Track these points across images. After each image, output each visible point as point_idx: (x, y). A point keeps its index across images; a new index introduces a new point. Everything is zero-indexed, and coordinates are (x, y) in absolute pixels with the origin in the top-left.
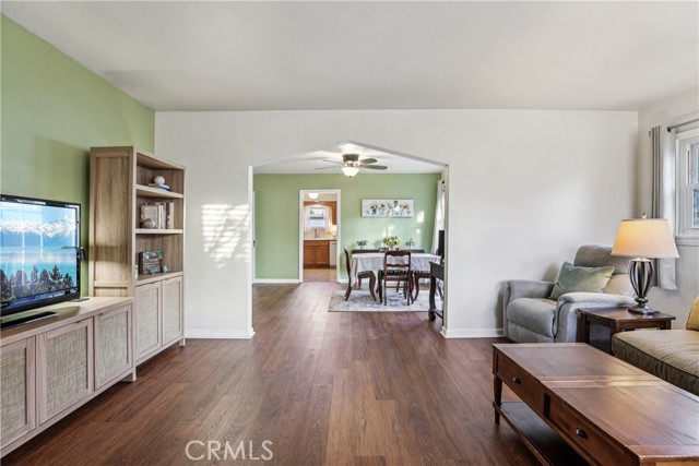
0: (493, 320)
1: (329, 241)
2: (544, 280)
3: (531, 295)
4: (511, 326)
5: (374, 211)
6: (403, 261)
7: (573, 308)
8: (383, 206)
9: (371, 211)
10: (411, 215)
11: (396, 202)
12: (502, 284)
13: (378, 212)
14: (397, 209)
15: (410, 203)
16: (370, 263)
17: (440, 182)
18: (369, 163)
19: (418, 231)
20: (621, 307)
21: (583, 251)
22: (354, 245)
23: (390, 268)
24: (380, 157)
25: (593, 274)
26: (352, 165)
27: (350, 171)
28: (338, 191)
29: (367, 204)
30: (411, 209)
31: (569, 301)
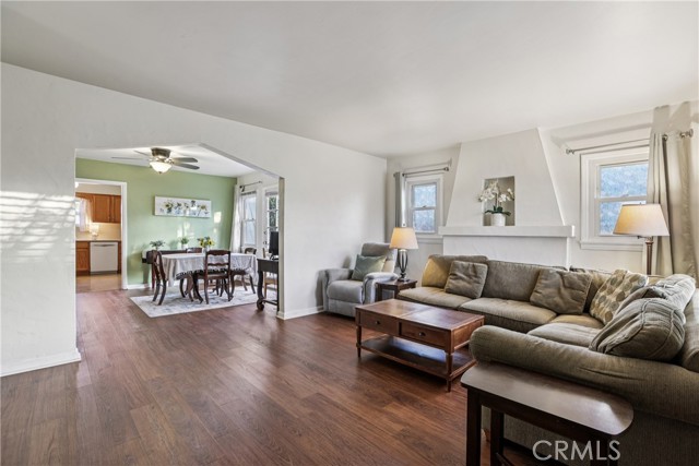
0: (314, 301)
1: (89, 242)
2: (344, 267)
3: (341, 279)
4: (330, 302)
5: (170, 210)
6: (222, 260)
7: (374, 282)
8: (179, 205)
9: (166, 210)
10: (209, 215)
11: (193, 202)
12: (320, 273)
13: (174, 211)
14: (195, 208)
15: (208, 203)
16: (189, 263)
17: (237, 187)
18: (188, 162)
19: (215, 231)
20: (392, 279)
21: (366, 247)
22: (144, 246)
23: (210, 268)
24: (202, 158)
25: (377, 261)
26: (163, 161)
27: (160, 167)
28: (124, 185)
29: (160, 202)
30: (209, 210)
31: (371, 278)
